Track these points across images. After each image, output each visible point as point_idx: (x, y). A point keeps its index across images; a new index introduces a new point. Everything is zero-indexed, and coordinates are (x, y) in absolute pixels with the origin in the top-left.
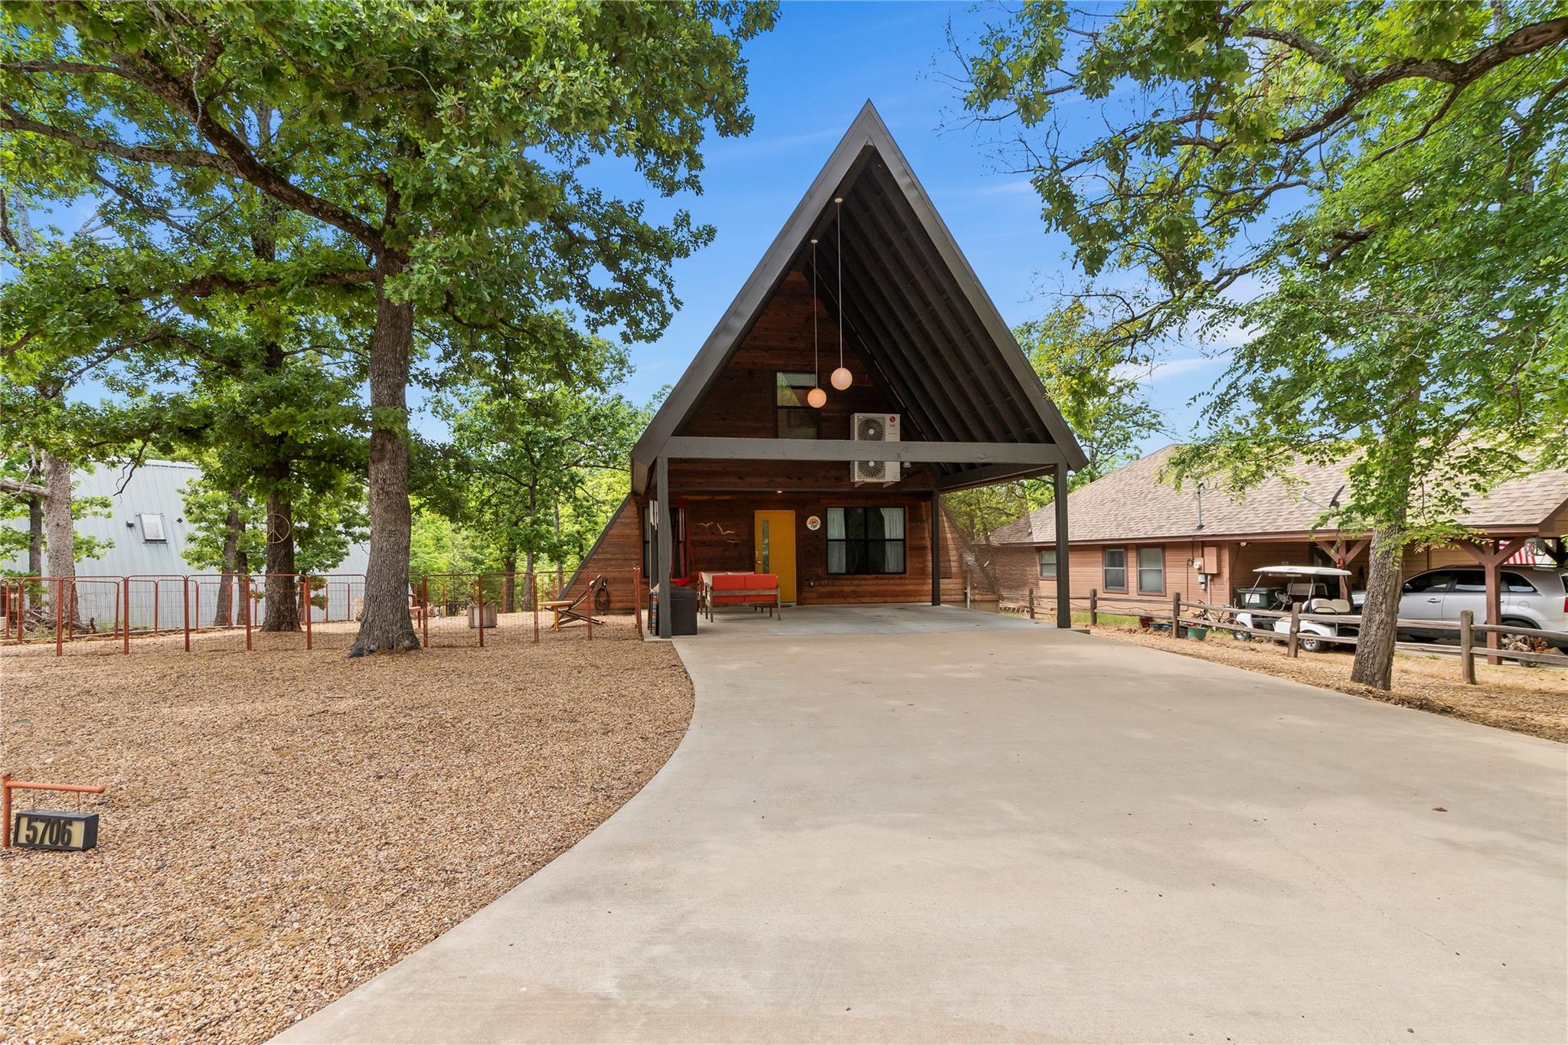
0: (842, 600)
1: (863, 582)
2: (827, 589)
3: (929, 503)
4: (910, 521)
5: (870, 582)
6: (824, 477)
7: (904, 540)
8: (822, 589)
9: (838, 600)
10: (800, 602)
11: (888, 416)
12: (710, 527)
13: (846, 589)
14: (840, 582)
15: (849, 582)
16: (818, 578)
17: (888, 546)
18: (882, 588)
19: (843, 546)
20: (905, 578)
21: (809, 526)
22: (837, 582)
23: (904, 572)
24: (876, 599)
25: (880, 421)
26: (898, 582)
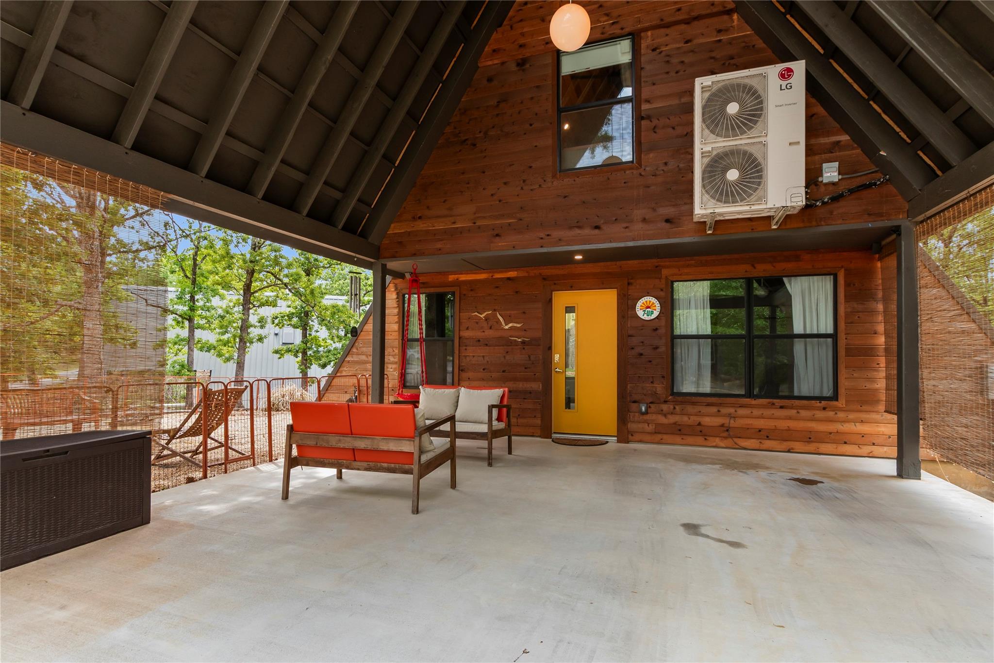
0: (700, 440)
1: (742, 412)
2: (672, 419)
3: (892, 261)
4: (848, 298)
5: (756, 412)
6: (644, 220)
7: (834, 336)
8: (662, 420)
9: (690, 439)
10: (624, 436)
11: (773, 71)
12: (487, 319)
13: (707, 421)
14: (697, 409)
15: (714, 410)
16: (654, 400)
17: (799, 347)
18: (783, 424)
19: (706, 347)
20: (836, 410)
21: (640, 313)
22: (690, 409)
23: (835, 397)
24: (768, 443)
25: (754, 83)
26: (820, 414)
